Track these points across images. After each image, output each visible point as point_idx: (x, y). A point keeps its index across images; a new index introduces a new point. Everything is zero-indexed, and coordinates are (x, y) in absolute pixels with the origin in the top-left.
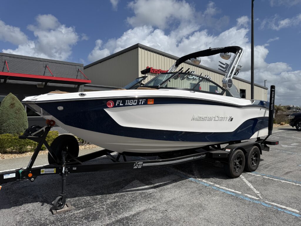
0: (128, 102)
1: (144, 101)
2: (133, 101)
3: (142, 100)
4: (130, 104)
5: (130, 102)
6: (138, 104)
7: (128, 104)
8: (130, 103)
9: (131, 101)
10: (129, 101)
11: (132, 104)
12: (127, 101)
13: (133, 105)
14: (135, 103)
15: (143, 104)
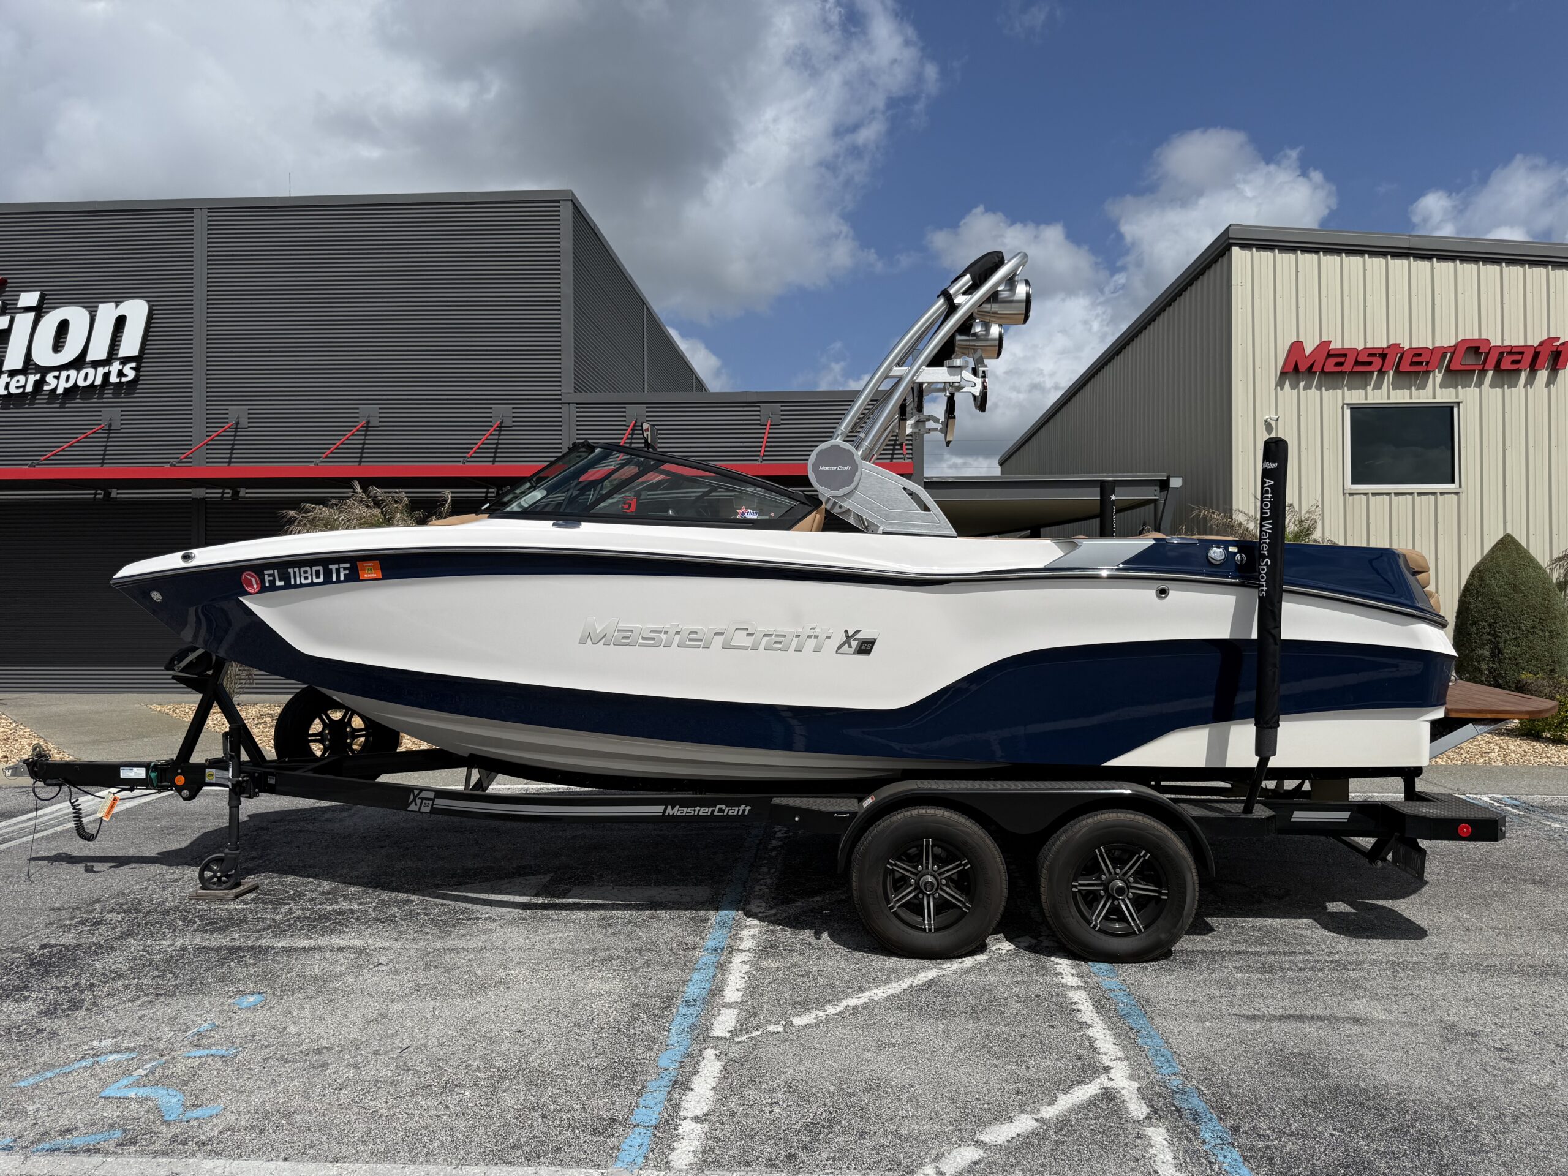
0: (295, 573)
1: (345, 569)
2: (308, 569)
3: (337, 566)
4: (304, 582)
5: (303, 575)
6: (328, 581)
7: (298, 582)
8: (302, 579)
9: (306, 572)
10: (296, 570)
11: (309, 581)
12: (291, 570)
13: (312, 584)
14: (318, 577)
15: (345, 581)
